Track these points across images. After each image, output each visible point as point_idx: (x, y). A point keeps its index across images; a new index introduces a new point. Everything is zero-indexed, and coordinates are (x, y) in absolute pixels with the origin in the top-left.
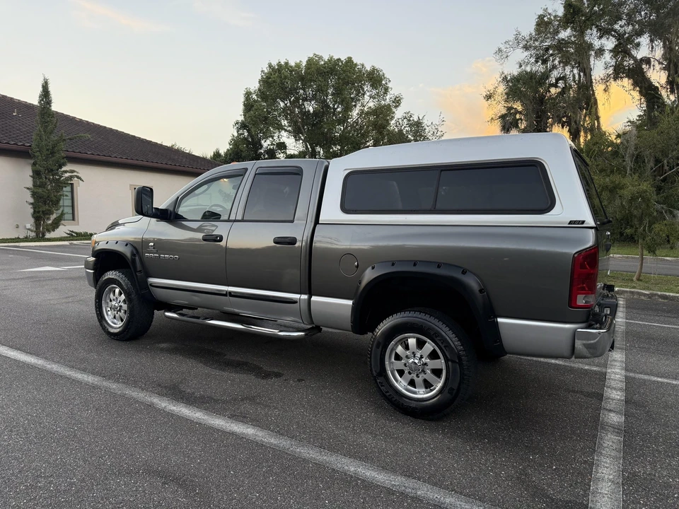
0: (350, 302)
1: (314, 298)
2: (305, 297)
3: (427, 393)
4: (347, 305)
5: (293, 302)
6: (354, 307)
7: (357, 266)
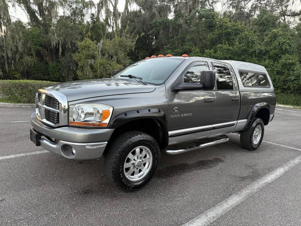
0: (246, 120)
1: (238, 121)
2: (236, 122)
3: (257, 142)
4: (246, 121)
5: (234, 124)
6: (247, 121)
7: (251, 107)
